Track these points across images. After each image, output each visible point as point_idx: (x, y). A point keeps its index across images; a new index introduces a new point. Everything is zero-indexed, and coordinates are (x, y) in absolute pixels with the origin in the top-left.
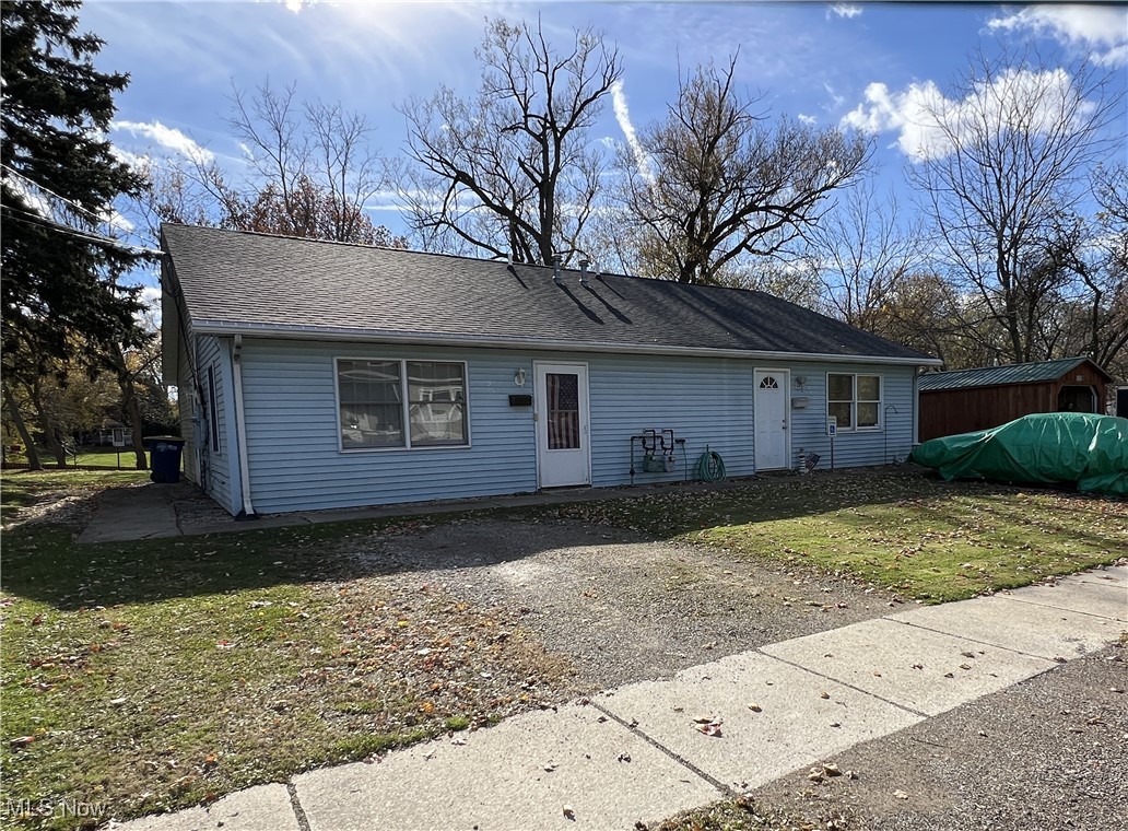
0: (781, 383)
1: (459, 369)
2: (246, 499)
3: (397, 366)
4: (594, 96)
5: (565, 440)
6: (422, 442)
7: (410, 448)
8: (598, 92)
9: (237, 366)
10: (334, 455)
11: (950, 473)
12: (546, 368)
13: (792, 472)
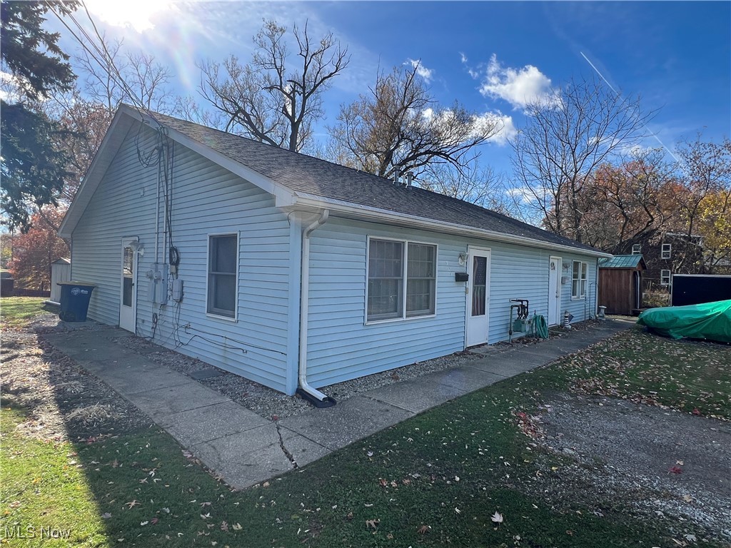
0: (556, 265)
1: (431, 250)
2: (302, 377)
3: (399, 246)
4: (330, 76)
5: (479, 309)
6: (410, 312)
7: (405, 318)
8: (332, 74)
9: (307, 242)
10: (361, 327)
11: (679, 334)
12: (474, 252)
13: (561, 328)
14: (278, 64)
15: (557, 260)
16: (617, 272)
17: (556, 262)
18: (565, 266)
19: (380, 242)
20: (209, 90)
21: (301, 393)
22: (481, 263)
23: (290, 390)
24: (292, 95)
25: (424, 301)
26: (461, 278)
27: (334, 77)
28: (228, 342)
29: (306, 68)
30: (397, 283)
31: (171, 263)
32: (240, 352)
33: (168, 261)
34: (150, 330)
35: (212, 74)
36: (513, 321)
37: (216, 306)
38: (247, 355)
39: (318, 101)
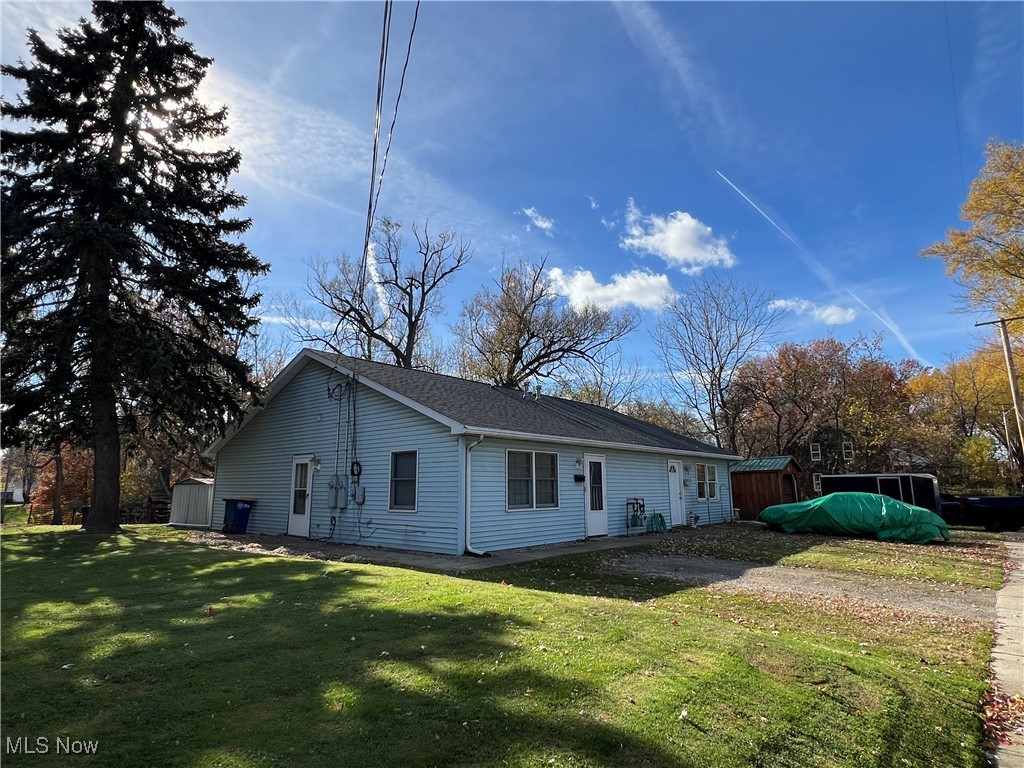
0: (677, 468)
1: (553, 458)
2: (468, 543)
3: (529, 455)
4: (451, 271)
5: (597, 504)
6: (539, 505)
7: (535, 509)
8: (454, 268)
9: (469, 454)
10: (504, 513)
11: (790, 528)
12: (589, 458)
13: (687, 528)
14: (394, 258)
15: (678, 465)
16: (766, 476)
17: (676, 466)
18: (686, 469)
19: (514, 453)
20: (315, 286)
21: (467, 553)
22: (596, 468)
23: (461, 551)
24: (408, 290)
25: (550, 498)
26: (579, 479)
27: (455, 272)
28: (409, 528)
29: (426, 265)
30: (528, 482)
31: (353, 474)
32: (420, 534)
33: (349, 473)
34: (328, 531)
35: (321, 270)
36: (630, 518)
37: (395, 504)
38: (426, 535)
39: (438, 296)
